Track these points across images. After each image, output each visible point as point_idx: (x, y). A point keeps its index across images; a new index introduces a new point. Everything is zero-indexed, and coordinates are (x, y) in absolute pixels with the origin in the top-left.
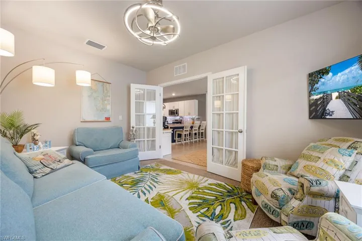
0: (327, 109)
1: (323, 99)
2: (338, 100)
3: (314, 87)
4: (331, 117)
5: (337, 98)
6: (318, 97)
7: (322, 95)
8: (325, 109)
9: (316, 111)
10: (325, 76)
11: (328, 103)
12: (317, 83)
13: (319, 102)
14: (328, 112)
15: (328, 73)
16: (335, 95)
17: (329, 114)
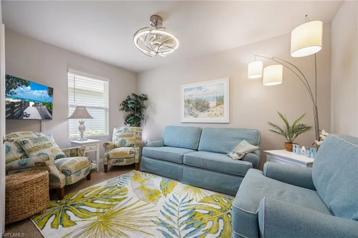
0: (24, 112)
1: (21, 104)
2: (34, 107)
3: (11, 91)
4: (27, 118)
5: (33, 106)
6: (16, 101)
7: (19, 101)
8: (22, 112)
9: (13, 113)
10: (24, 86)
11: (25, 108)
12: (15, 89)
13: (16, 106)
14: (25, 114)
15: (27, 86)
16: (32, 104)
17: (26, 116)
